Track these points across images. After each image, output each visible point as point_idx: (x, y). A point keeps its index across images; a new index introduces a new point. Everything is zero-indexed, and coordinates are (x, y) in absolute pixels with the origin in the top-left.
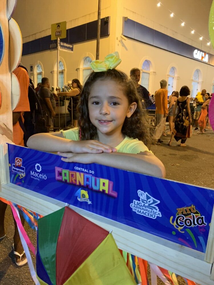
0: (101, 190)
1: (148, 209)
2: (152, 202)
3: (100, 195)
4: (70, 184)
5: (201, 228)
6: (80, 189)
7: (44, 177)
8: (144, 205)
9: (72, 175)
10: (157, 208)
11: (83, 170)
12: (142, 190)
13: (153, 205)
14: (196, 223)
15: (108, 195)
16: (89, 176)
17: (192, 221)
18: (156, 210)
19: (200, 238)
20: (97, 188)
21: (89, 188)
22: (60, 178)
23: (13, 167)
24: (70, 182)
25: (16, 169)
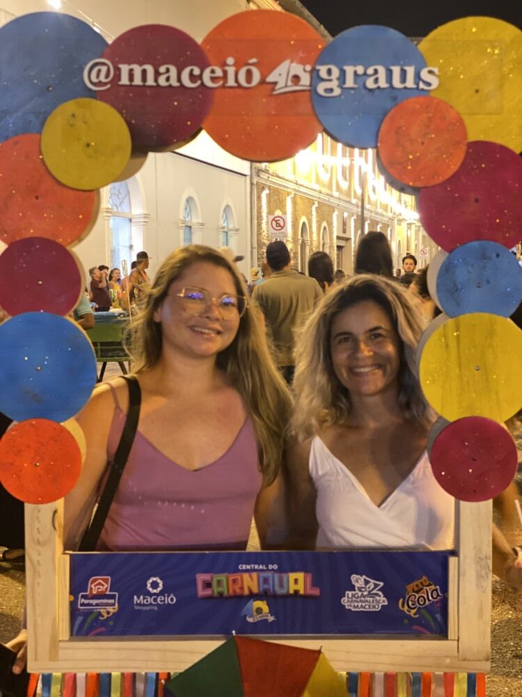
0: (291, 591)
1: (368, 599)
2: (372, 586)
3: (289, 602)
4: (229, 598)
5: (437, 602)
6: (252, 600)
7: (171, 599)
8: (362, 594)
9: (234, 581)
10: (380, 593)
11: (256, 567)
12: (357, 574)
13: (374, 592)
14: (430, 598)
15: (305, 597)
16: (269, 574)
17: (426, 597)
18: (380, 596)
19: (438, 617)
20: (284, 591)
21: (269, 594)
22: (208, 592)
23: (83, 600)
24: (231, 592)
25: (91, 601)
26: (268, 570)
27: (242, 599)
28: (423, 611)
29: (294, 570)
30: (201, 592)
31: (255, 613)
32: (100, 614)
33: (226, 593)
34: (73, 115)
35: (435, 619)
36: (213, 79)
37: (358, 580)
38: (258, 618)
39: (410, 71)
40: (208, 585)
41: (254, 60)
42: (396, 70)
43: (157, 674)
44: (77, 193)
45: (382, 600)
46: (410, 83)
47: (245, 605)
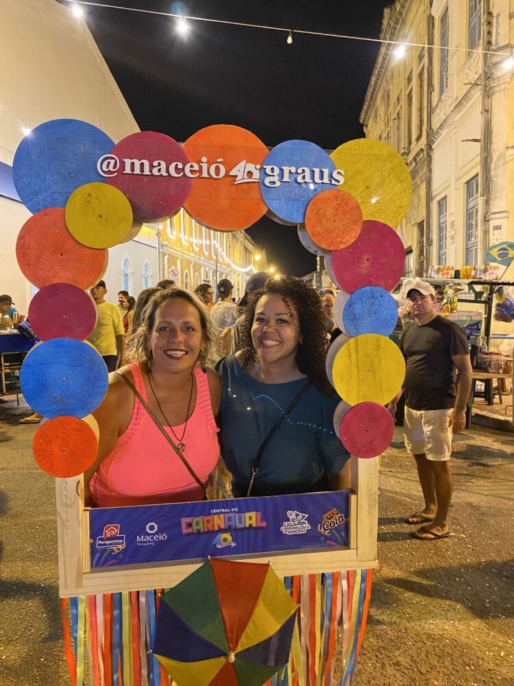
0: (247, 526)
1: (298, 526)
2: (301, 518)
3: (246, 532)
4: (205, 533)
6: (220, 534)
7: (163, 537)
8: (294, 523)
9: (208, 521)
10: (306, 522)
11: (223, 510)
14: (338, 522)
15: (257, 528)
17: (335, 522)
19: (343, 533)
20: (242, 526)
21: (232, 528)
22: (190, 530)
23: (100, 542)
24: (206, 530)
25: (106, 542)
26: (231, 512)
27: (213, 533)
28: (334, 531)
29: (249, 511)
30: (185, 531)
31: (222, 542)
32: (112, 551)
33: (202, 530)
34: (89, 195)
35: (341, 536)
36: (192, 171)
37: (291, 514)
38: (224, 545)
39: (326, 171)
40: (190, 525)
41: (221, 160)
42: (317, 171)
43: (155, 590)
44: (92, 251)
45: (307, 526)
46: (326, 180)
47: (215, 538)
